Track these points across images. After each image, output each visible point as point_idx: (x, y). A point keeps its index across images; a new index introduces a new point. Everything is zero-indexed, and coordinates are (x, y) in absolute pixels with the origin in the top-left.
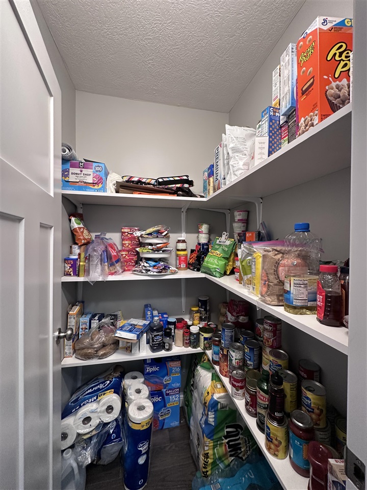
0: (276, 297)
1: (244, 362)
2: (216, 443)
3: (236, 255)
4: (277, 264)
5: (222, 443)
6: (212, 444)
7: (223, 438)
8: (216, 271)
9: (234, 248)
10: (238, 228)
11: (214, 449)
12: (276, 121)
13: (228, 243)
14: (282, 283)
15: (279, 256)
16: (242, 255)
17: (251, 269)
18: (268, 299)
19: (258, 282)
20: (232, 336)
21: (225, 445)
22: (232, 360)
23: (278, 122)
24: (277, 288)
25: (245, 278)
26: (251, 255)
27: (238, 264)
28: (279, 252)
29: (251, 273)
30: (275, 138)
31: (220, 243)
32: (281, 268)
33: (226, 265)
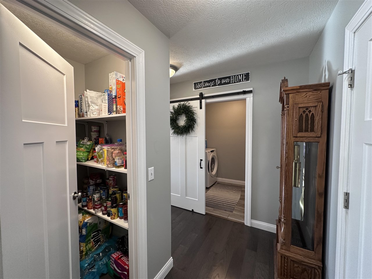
0: (112, 164)
1: (101, 198)
2: (87, 243)
3: (95, 150)
4: (112, 153)
5: (91, 242)
6: (85, 245)
7: (91, 239)
8: (82, 159)
9: (93, 146)
10: (94, 135)
11: (86, 246)
12: (111, 96)
13: (89, 143)
14: (114, 159)
15: (113, 150)
16: (98, 150)
17: (102, 156)
18: (109, 165)
19: (105, 161)
20: (94, 189)
21: (92, 242)
22: (94, 199)
23: (112, 96)
24: (113, 161)
25: (100, 160)
26: (102, 150)
27: (95, 154)
28: (113, 149)
29: (103, 157)
30: (111, 102)
31: (83, 143)
32: (113, 154)
33: (88, 155)
